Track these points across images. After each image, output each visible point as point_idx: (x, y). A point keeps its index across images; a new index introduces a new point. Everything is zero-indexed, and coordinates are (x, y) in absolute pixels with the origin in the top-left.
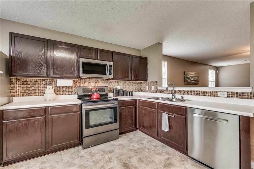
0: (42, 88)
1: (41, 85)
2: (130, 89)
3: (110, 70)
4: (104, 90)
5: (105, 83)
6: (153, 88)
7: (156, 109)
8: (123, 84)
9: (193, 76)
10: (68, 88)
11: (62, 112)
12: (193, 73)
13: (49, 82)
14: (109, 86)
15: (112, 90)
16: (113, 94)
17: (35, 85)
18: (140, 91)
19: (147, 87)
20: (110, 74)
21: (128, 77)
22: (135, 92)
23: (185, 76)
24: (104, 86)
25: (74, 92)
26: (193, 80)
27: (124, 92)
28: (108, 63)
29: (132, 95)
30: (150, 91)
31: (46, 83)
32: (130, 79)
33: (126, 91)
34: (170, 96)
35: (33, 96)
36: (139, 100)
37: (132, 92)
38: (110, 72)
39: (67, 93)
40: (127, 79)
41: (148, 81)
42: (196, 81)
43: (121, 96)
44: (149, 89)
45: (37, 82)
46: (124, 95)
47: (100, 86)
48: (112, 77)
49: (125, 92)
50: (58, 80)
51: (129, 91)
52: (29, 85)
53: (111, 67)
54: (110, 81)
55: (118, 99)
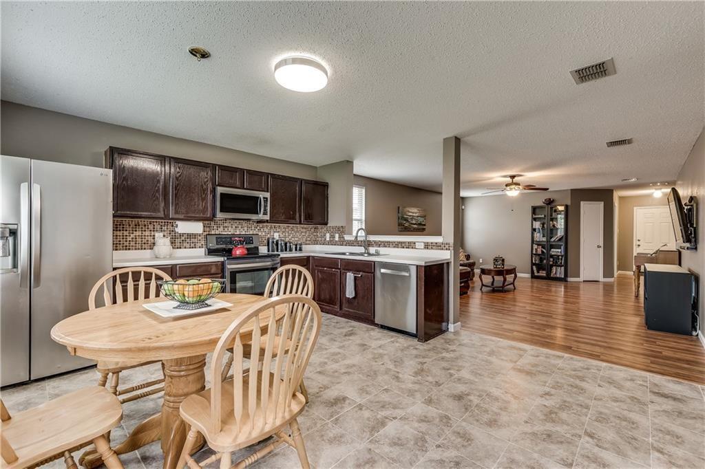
0: (148, 236)
1: (145, 231)
2: (296, 239)
3: (265, 206)
4: (252, 240)
5: (253, 228)
6: (337, 239)
7: (339, 269)
8: (283, 230)
9: (414, 215)
10: (190, 236)
11: (195, 274)
12: (415, 210)
13: (159, 227)
14: (260, 234)
15: (266, 242)
16: (266, 247)
17: (136, 231)
18: (316, 242)
19: (328, 236)
20: (265, 214)
21: (294, 218)
22: (306, 244)
23: (400, 215)
24: (251, 233)
25: (199, 245)
26: (414, 222)
27: (286, 244)
28: (262, 195)
29: (301, 250)
30: (332, 243)
31: (154, 228)
32: (298, 220)
33: (290, 243)
34: (362, 250)
35: (132, 249)
36: (313, 257)
37: (301, 244)
38: (265, 210)
39: (188, 245)
40: (293, 221)
41: (328, 225)
42: (420, 224)
43: (282, 251)
44: (331, 239)
45: (139, 225)
46: (286, 250)
47: (243, 233)
48: (267, 217)
49: (288, 245)
50: (179, 223)
51: (296, 243)
52: (126, 230)
53: (267, 200)
54: (261, 225)
55: (279, 255)
